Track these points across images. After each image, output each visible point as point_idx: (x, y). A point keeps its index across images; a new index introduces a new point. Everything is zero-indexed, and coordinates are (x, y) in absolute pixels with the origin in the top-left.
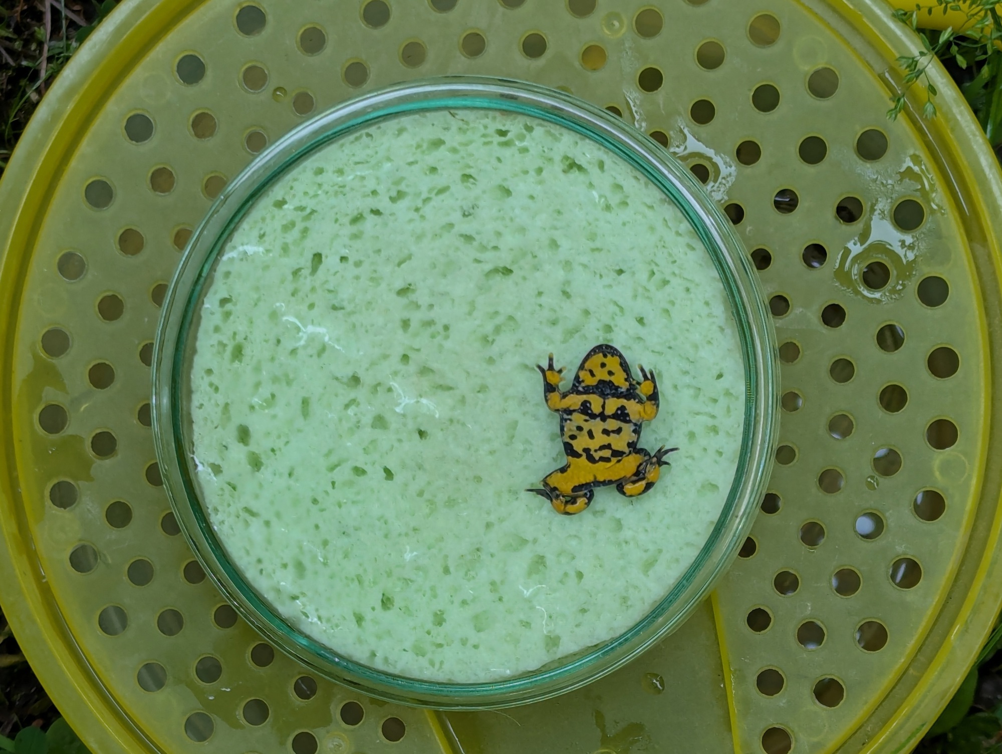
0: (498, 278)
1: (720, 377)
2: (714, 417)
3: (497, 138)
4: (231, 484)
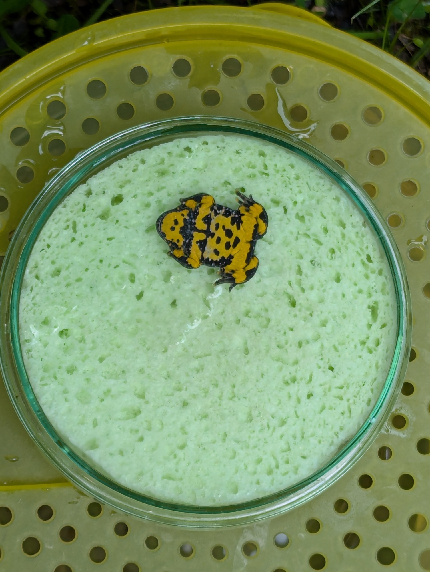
0: (287, 300)
1: (304, 457)
2: (277, 467)
3: (364, 258)
4: (85, 207)
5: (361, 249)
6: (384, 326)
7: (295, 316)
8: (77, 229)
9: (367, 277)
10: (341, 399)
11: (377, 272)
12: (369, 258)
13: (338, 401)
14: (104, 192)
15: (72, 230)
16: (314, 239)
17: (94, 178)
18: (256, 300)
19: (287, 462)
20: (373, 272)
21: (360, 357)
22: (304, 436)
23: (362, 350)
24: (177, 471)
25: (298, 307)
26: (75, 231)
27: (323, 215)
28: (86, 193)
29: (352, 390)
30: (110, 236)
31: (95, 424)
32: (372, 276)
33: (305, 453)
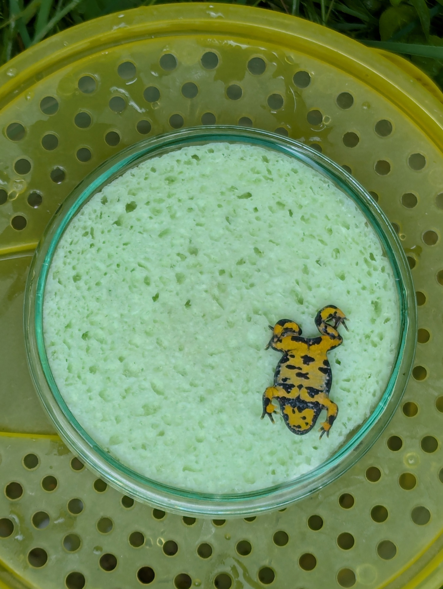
0: (294, 298)
1: (315, 448)
2: (291, 458)
3: (368, 256)
4: (101, 214)
6: (387, 320)
7: (303, 313)
8: (95, 235)
9: (370, 274)
10: (349, 391)
11: (380, 269)
12: (372, 257)
13: (345, 393)
14: (119, 200)
15: (91, 237)
16: (320, 240)
17: (108, 186)
18: (266, 298)
19: (300, 453)
20: (376, 270)
21: (365, 350)
23: (367, 344)
24: (197, 462)
25: (305, 304)
26: (93, 238)
27: (327, 218)
28: (102, 201)
29: (359, 382)
30: (125, 240)
31: (118, 420)
32: (376, 274)
33: (316, 444)
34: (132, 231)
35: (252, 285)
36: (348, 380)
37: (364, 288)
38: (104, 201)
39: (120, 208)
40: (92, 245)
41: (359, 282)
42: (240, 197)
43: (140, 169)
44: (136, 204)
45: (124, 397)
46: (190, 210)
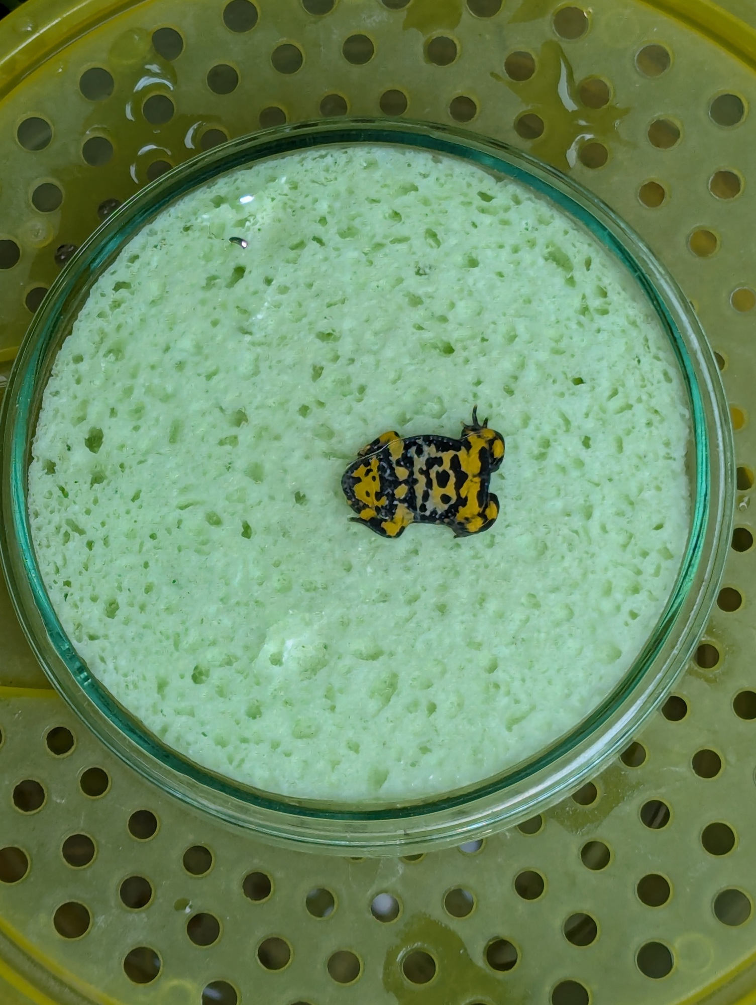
1: (659, 527)
2: (639, 572)
3: (479, 202)
4: (62, 489)
5: (465, 195)
6: (588, 264)
7: (467, 361)
8: (81, 526)
9: (505, 223)
10: (629, 407)
11: (512, 203)
12: (486, 197)
13: (628, 414)
14: (67, 446)
15: (77, 534)
16: (393, 242)
17: (37, 441)
18: (397, 390)
19: (645, 554)
20: (507, 209)
21: (599, 331)
22: (632, 499)
23: (592, 320)
24: (517, 702)
25: (457, 347)
26: (81, 532)
27: (374, 201)
28: (46, 471)
29: (631, 381)
30: (131, 494)
31: (355, 747)
32: (512, 215)
33: (656, 520)
34: (127, 471)
35: (362, 389)
36: (615, 393)
37: (516, 250)
38: (51, 468)
39: (81, 455)
40: (90, 545)
41: (501, 247)
42: (232, 284)
43: (57, 376)
44: (98, 428)
45: (333, 708)
46: (180, 366)
